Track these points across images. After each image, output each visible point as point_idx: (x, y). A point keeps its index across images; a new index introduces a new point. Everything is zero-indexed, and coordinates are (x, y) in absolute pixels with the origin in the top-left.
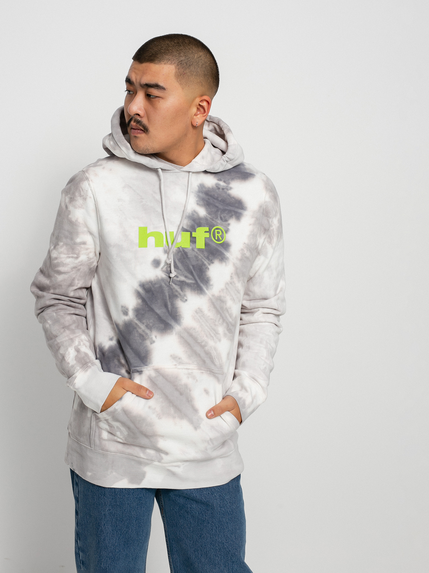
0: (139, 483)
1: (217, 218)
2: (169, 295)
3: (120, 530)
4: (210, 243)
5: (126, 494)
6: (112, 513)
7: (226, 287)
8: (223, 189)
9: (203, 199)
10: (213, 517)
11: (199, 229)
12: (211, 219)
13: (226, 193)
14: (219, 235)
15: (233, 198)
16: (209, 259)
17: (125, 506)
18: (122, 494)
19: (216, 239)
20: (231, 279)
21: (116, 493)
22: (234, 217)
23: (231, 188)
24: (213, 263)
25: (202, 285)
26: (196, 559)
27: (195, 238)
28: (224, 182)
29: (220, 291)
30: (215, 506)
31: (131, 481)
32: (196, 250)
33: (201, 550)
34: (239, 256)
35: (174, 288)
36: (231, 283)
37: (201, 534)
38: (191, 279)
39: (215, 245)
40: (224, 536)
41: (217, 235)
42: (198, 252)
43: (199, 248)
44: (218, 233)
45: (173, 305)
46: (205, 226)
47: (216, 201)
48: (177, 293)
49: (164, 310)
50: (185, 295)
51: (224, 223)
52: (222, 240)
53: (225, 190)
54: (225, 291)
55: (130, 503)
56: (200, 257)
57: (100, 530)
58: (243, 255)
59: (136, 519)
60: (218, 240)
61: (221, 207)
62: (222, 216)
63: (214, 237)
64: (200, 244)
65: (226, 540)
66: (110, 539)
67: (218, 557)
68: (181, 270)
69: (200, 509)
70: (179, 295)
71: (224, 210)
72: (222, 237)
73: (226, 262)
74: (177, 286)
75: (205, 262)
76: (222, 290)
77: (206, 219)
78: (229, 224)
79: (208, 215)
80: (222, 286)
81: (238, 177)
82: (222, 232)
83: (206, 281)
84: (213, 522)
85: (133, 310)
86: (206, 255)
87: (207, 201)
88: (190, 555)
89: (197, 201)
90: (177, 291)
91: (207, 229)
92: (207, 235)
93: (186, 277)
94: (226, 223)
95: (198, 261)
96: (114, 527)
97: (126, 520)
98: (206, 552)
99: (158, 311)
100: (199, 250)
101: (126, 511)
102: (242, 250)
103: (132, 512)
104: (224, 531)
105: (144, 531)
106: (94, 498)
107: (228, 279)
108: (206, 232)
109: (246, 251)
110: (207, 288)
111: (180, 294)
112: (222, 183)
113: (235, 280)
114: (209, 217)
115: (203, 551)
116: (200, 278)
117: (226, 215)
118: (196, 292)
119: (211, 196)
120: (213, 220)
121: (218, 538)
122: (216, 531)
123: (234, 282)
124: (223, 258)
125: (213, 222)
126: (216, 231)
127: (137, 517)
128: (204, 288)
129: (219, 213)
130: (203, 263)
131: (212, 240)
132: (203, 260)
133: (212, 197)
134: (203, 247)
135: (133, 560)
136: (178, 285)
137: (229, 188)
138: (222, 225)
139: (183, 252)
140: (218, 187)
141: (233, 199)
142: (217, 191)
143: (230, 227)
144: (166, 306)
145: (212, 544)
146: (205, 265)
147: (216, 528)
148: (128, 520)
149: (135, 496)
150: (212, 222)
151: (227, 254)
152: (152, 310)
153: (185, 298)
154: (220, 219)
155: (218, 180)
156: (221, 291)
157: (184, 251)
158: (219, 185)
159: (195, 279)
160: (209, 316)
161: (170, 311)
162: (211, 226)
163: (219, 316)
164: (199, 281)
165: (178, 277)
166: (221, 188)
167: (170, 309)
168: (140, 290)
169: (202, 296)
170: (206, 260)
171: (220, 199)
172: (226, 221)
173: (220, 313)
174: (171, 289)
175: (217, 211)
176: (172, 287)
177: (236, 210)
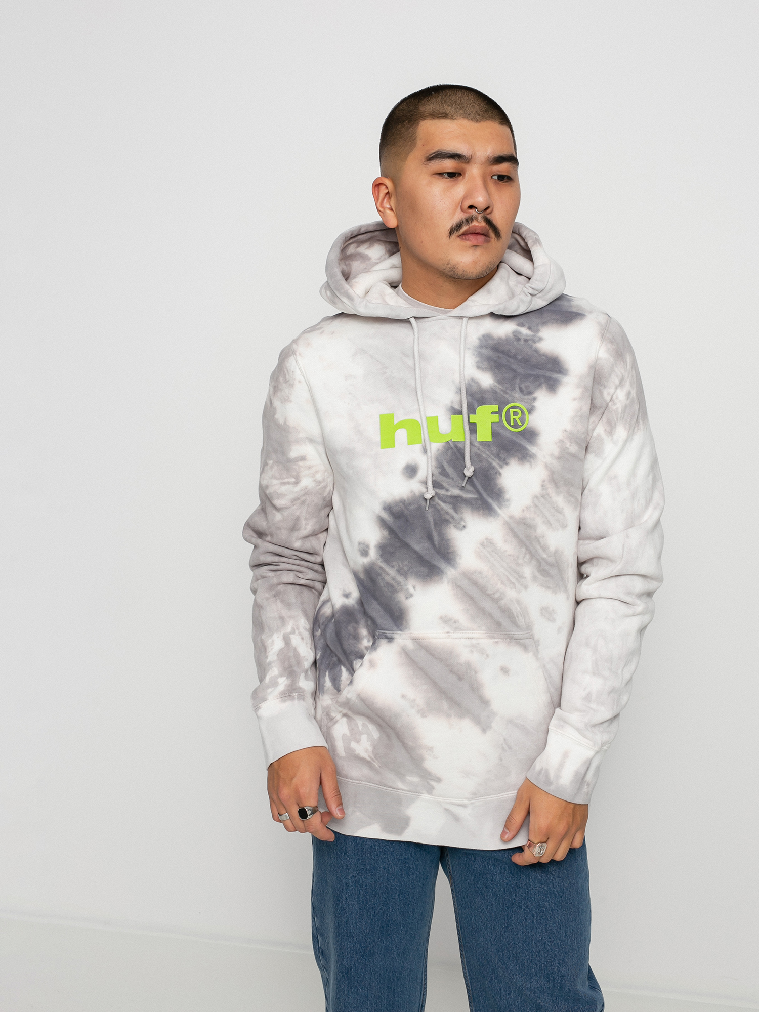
0: (400, 834)
1: (513, 389)
2: (434, 520)
3: (373, 908)
4: (501, 431)
5: (380, 854)
6: (358, 882)
7: (533, 502)
8: (526, 340)
9: (489, 359)
11: (480, 409)
12: (502, 391)
13: (531, 347)
14: (517, 418)
15: (544, 355)
16: (500, 459)
17: (378, 871)
18: (374, 853)
19: (512, 424)
20: (543, 489)
21: (364, 850)
22: (544, 386)
23: (541, 339)
24: (507, 464)
25: (490, 500)
26: (500, 963)
27: (475, 424)
28: (530, 328)
29: (523, 510)
31: (386, 829)
32: (476, 444)
33: (508, 951)
34: (556, 451)
35: (442, 509)
36: (543, 496)
37: (507, 924)
38: (471, 492)
39: (508, 435)
41: (512, 417)
42: (481, 447)
43: (482, 441)
44: (515, 414)
45: (441, 535)
46: (491, 404)
47: (512, 361)
48: (447, 517)
49: (427, 545)
50: (462, 519)
51: (526, 397)
52: (523, 425)
53: (530, 342)
54: (532, 509)
55: (388, 867)
56: (484, 455)
57: (340, 907)
58: (563, 450)
59: (400, 892)
60: (516, 425)
61: (521, 370)
62: (523, 386)
63: (508, 422)
64: (484, 434)
68: (453, 479)
69: (507, 884)
70: (451, 520)
71: (526, 377)
72: (523, 420)
73: (530, 462)
74: (447, 505)
75: (494, 464)
76: (527, 508)
77: (493, 391)
78: (535, 399)
79: (497, 385)
80: (527, 501)
81: (554, 319)
82: (523, 412)
83: (497, 494)
85: (376, 546)
86: (495, 452)
87: (495, 362)
88: (491, 957)
89: (476, 362)
90: (447, 513)
91: (495, 408)
92: (496, 418)
93: (462, 489)
94: (530, 397)
95: (481, 461)
96: (363, 903)
97: (382, 893)
98: (517, 954)
99: (417, 548)
100: (482, 443)
101: (382, 879)
102: (561, 441)
103: (391, 881)
107: (537, 489)
108: (493, 413)
109: (568, 445)
110: (500, 506)
111: (453, 517)
112: (525, 331)
113: (551, 490)
114: (499, 388)
115: (511, 952)
116: (486, 490)
117: (529, 383)
118: (481, 512)
119: (503, 352)
120: (506, 393)
122: (533, 922)
123: (548, 495)
124: (524, 456)
125: (507, 396)
126: (512, 411)
127: (401, 890)
128: (495, 505)
129: (518, 381)
130: (491, 464)
131: (504, 426)
132: (490, 460)
133: (507, 354)
134: (489, 438)
136: (450, 503)
137: (537, 339)
138: (521, 401)
139: (455, 449)
140: (517, 337)
141: (544, 358)
142: (515, 343)
143: (537, 404)
144: (430, 538)
145: (525, 942)
146: (494, 468)
147: (533, 916)
148: (385, 894)
149: (397, 856)
150: (505, 395)
151: (533, 449)
152: (406, 546)
153: (463, 523)
154: (518, 390)
155: (518, 325)
156: (525, 509)
157: (456, 447)
158: (519, 333)
159: (478, 492)
160: (506, 551)
161: (437, 546)
162: (502, 404)
163: (524, 550)
164: (485, 495)
165: (447, 490)
166: (522, 338)
167: (436, 543)
168: (385, 515)
169: (491, 519)
170: (495, 459)
171: (520, 357)
172: (530, 393)
173: (525, 545)
174: (438, 511)
175: (514, 378)
176: (439, 508)
177: (548, 374)
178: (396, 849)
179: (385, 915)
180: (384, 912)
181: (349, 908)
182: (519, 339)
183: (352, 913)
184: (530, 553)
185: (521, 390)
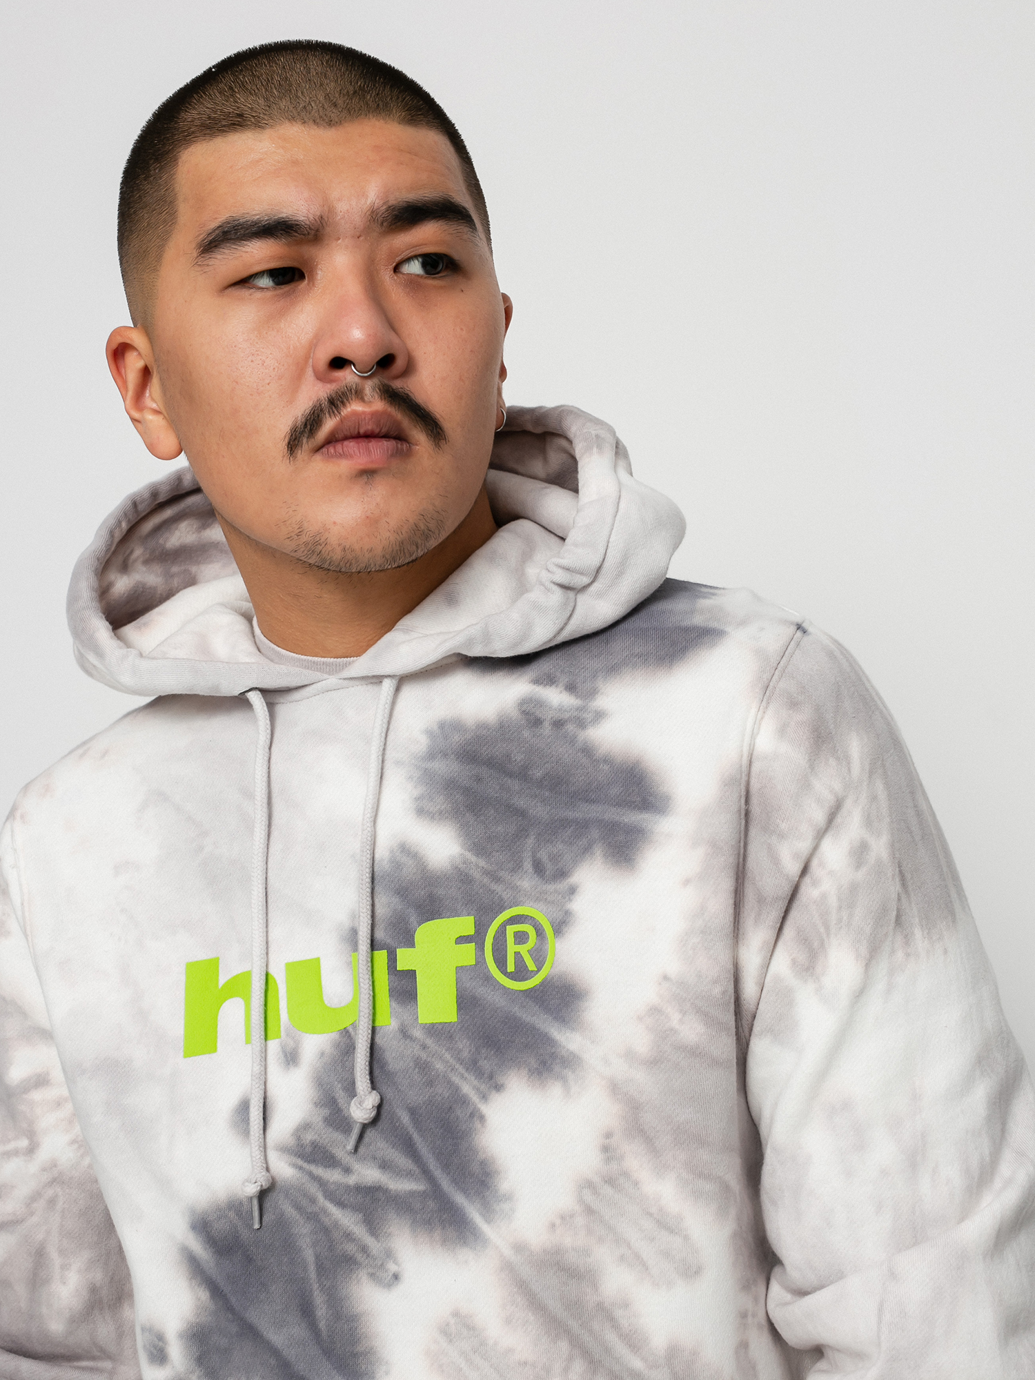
1: (517, 867)
2: (317, 1257)
4: (482, 991)
7: (581, 1201)
8: (558, 724)
9: (450, 785)
11: (427, 933)
12: (486, 873)
14: (524, 949)
15: (607, 760)
16: (479, 1074)
19: (511, 967)
20: (608, 1160)
22: (598, 851)
23: (599, 716)
24: (498, 1088)
25: (459, 1199)
27: (411, 974)
28: (571, 688)
29: (553, 1226)
32: (418, 1033)
34: (642, 1043)
35: (336, 1224)
36: (610, 1181)
38: (409, 1174)
39: (500, 1002)
41: (512, 948)
42: (429, 1042)
43: (433, 1025)
44: (521, 938)
45: (337, 1304)
46: (454, 913)
47: (515, 785)
48: (350, 1248)
50: (389, 1254)
51: (551, 887)
52: (539, 970)
53: (570, 728)
54: (580, 1221)
56: (439, 1066)
58: (663, 1034)
60: (521, 973)
61: (540, 811)
62: (543, 855)
63: (501, 963)
70: (360, 1257)
71: (554, 828)
72: (539, 956)
73: (564, 1080)
74: (348, 1212)
75: (467, 1089)
76: (563, 1218)
77: (461, 876)
78: (573, 890)
79: (473, 859)
80: (563, 1198)
81: (639, 656)
82: (540, 932)
83: (479, 1178)
85: (181, 1336)
86: (465, 1054)
87: (467, 791)
89: (417, 799)
90: (348, 1236)
91: (466, 924)
92: (468, 955)
93: (384, 1166)
94: (562, 886)
95: (430, 1083)
100: (432, 1029)
102: (655, 1011)
107: (588, 1161)
108: (461, 940)
109: (675, 1018)
110: (488, 1211)
111: (364, 1249)
112: (556, 698)
113: (636, 1162)
114: (476, 864)
116: (446, 1167)
117: (560, 846)
118: (437, 1234)
119: (490, 763)
120: (497, 880)
123: (626, 1174)
124: (546, 1063)
125: (499, 888)
126: (511, 930)
128: (474, 1213)
129: (530, 841)
130: (454, 1091)
131: (488, 978)
132: (456, 1079)
133: (499, 766)
134: (451, 1014)
136: (356, 1208)
137: (588, 716)
138: (539, 898)
140: (531, 714)
141: (606, 767)
142: (526, 734)
143: (578, 905)
144: (307, 1311)
146: (464, 1101)
150: (494, 886)
151: (569, 1040)
152: (250, 1332)
153: (392, 1267)
154: (531, 870)
155: (537, 681)
156: (558, 1222)
158: (540, 703)
159: (426, 1173)
160: (510, 1351)
161: (324, 1333)
162: (485, 911)
163: (564, 1346)
164: (445, 1184)
165: (347, 1170)
166: (548, 716)
167: (322, 1325)
168: (197, 1246)
169: (465, 1254)
170: (466, 1075)
171: (538, 774)
172: (562, 874)
173: (568, 1332)
174: (326, 1231)
175: (521, 833)
176: (326, 1220)
177: (612, 814)
182: (537, 722)
184: (586, 1354)
185: (539, 868)
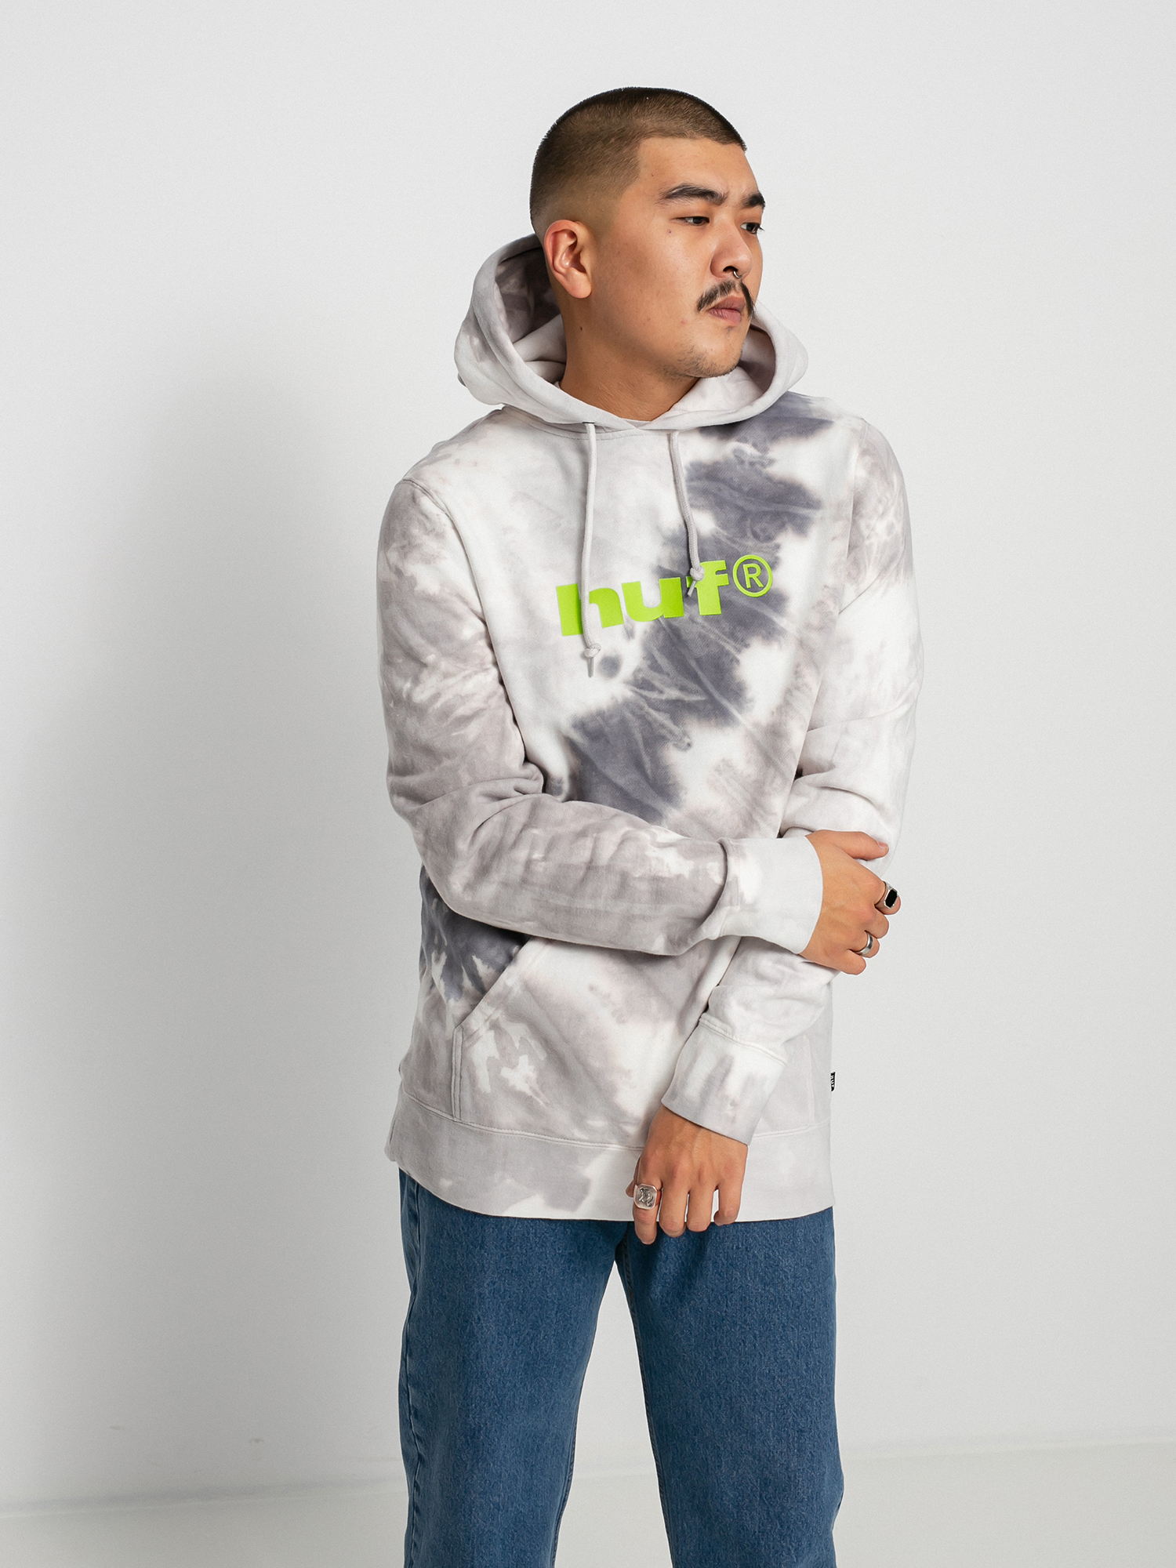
0: (574, 1207)
1: (744, 535)
2: (644, 738)
3: (516, 1332)
4: (734, 598)
5: (536, 1246)
6: (499, 1290)
7: (785, 699)
8: (752, 464)
9: (705, 493)
10: (745, 1308)
12: (729, 539)
13: (760, 473)
14: (755, 576)
15: (781, 482)
16: (735, 639)
17: (531, 1274)
18: (527, 1246)
19: (748, 586)
21: (512, 1241)
22: (788, 528)
23: (771, 462)
24: (747, 646)
25: (725, 703)
26: (707, 1416)
28: (755, 445)
29: (773, 713)
30: (749, 1279)
31: (552, 1202)
32: (699, 619)
33: (718, 1395)
34: (815, 620)
35: (654, 720)
36: (798, 689)
37: (716, 1353)
38: (696, 692)
39: (746, 603)
40: (776, 1359)
41: (747, 576)
42: (706, 624)
43: (707, 616)
44: (752, 570)
45: (656, 759)
48: (663, 732)
49: (635, 776)
50: (684, 735)
51: (765, 545)
52: (762, 588)
53: (758, 466)
54: (784, 709)
55: (545, 1267)
56: (712, 636)
57: (468, 1331)
58: (825, 616)
59: (558, 1308)
60: (754, 588)
61: (751, 507)
62: (757, 529)
63: (743, 583)
64: (709, 604)
65: (781, 1371)
66: (491, 1357)
67: (761, 1413)
68: (666, 674)
69: (713, 1290)
70: (668, 736)
71: (761, 516)
72: (762, 581)
73: (778, 640)
74: (661, 714)
75: (728, 647)
76: (777, 709)
77: (715, 540)
78: (778, 546)
79: (723, 530)
81: (788, 431)
82: (762, 569)
83: (735, 692)
84: (746, 1321)
86: (727, 630)
87: (715, 495)
88: (693, 1407)
90: (662, 726)
91: (723, 565)
92: (724, 580)
93: (681, 689)
94: (771, 544)
95: (708, 646)
96: (503, 1325)
97: (532, 1308)
98: (731, 1399)
99: (621, 781)
100: (707, 618)
101: (534, 1285)
102: (821, 603)
103: (548, 1290)
104: (775, 1346)
105: (578, 1341)
106: (455, 1251)
108: (719, 572)
110: (740, 708)
111: (671, 733)
112: (748, 449)
113: (811, 678)
114: (724, 534)
115: (722, 1396)
116: (718, 687)
117: (766, 525)
118: (712, 721)
120: (735, 542)
121: (759, 1364)
122: (755, 1345)
123: (806, 686)
124: (770, 633)
125: (736, 546)
126: (746, 567)
127: (560, 1304)
128: (732, 709)
129: (748, 522)
130: (723, 648)
131: (737, 591)
132: (722, 643)
134: (717, 610)
135: (546, 1412)
136: (665, 712)
137: (766, 462)
138: (760, 551)
139: (670, 632)
140: (740, 457)
141: (781, 486)
142: (739, 467)
143: (781, 556)
144: (639, 765)
145: (744, 1378)
146: (728, 653)
147: (755, 1337)
148: (536, 1309)
149: (559, 1249)
150: (734, 545)
151: (780, 621)
152: (606, 780)
153: (686, 741)
154: (752, 537)
155: (740, 440)
156: (775, 711)
157: (671, 628)
158: (742, 452)
159: (706, 692)
161: (650, 777)
162: (730, 558)
164: (717, 695)
165: (662, 693)
166: (747, 459)
167: (649, 773)
168: (576, 737)
169: (727, 730)
170: (728, 640)
171: (746, 489)
172: (770, 539)
174: (649, 725)
175: (743, 518)
176: (649, 719)
177: (792, 510)
178: (559, 1239)
179: (533, 1344)
180: (532, 1340)
181: (482, 1333)
182: (742, 462)
183: (486, 1342)
185: (755, 535)
